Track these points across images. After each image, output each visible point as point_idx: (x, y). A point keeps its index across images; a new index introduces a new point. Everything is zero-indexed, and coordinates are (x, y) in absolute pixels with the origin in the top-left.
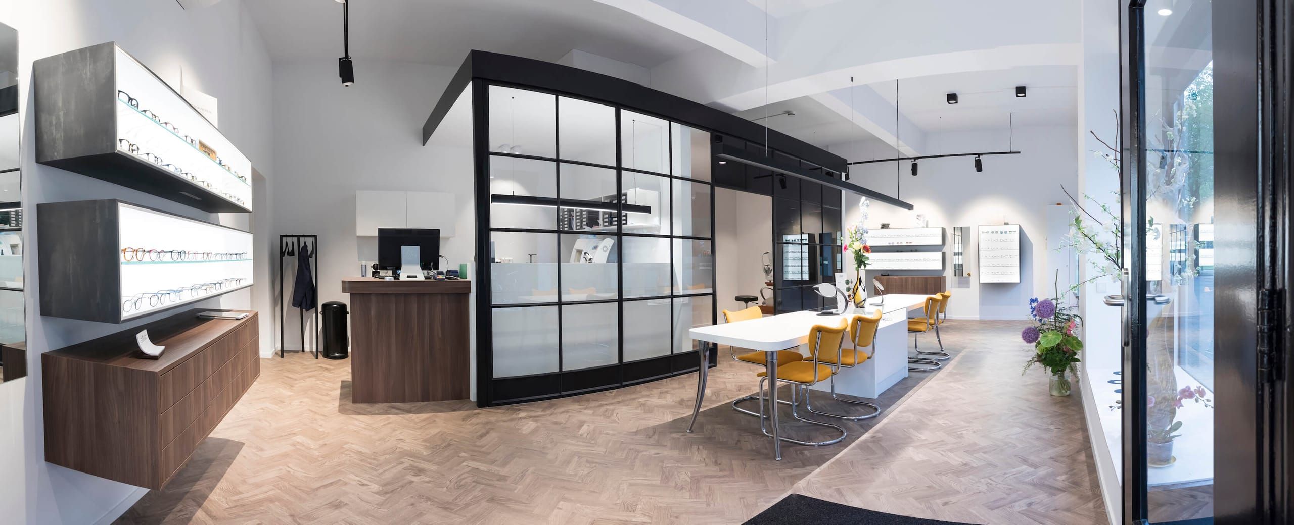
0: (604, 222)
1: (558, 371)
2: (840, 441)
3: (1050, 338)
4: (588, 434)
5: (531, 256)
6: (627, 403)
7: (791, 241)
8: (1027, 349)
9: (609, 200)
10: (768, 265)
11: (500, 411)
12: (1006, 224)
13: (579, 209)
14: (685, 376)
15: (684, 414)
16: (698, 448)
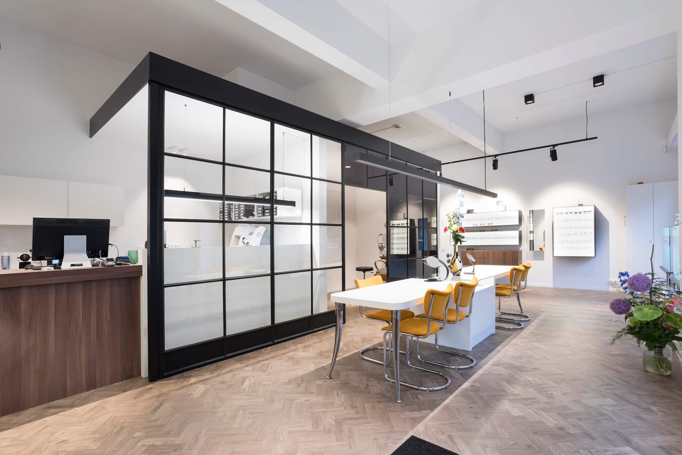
0: (258, 214)
1: (223, 336)
2: (446, 388)
3: (646, 312)
4: (250, 388)
5: (196, 241)
6: (279, 357)
7: (396, 225)
8: (617, 319)
9: (262, 196)
10: (381, 244)
11: (171, 381)
12: (580, 205)
13: (237, 203)
14: (322, 332)
15: (323, 363)
16: (338, 393)
